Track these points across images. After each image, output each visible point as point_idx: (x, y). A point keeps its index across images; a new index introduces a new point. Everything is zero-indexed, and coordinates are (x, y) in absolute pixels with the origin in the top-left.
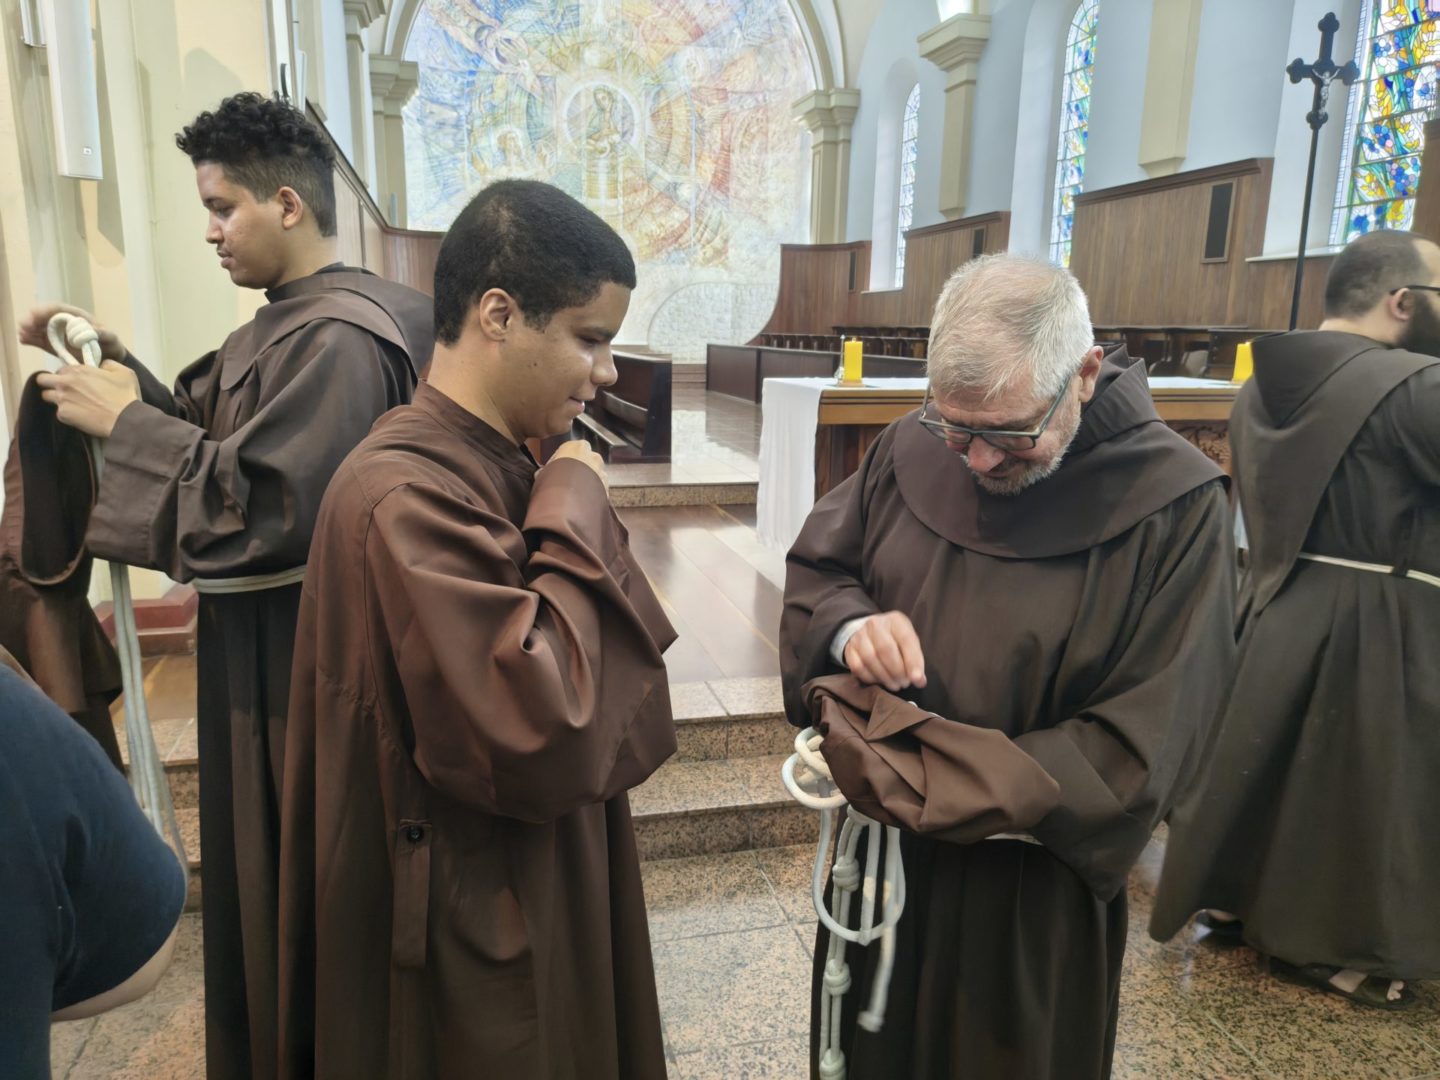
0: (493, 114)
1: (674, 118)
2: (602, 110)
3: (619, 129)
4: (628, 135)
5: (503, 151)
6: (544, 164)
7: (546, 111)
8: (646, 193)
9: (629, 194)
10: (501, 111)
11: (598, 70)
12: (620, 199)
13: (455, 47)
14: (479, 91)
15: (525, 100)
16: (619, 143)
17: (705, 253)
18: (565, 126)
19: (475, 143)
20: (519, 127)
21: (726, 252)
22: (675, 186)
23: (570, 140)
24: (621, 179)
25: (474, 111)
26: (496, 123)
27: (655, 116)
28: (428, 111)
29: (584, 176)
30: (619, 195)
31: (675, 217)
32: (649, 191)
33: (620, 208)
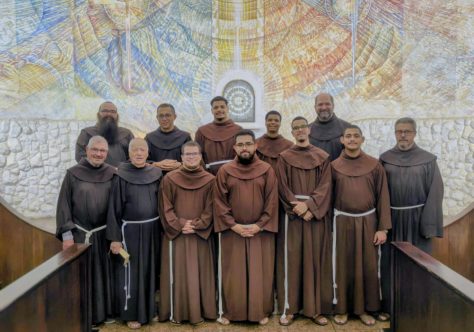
8: (293, 10)
9: (271, 13)
12: (261, 20)
17: (370, 83)
21: (400, 78)
30: (258, 15)
31: (331, 38)
32: (297, 8)
33: (259, 30)
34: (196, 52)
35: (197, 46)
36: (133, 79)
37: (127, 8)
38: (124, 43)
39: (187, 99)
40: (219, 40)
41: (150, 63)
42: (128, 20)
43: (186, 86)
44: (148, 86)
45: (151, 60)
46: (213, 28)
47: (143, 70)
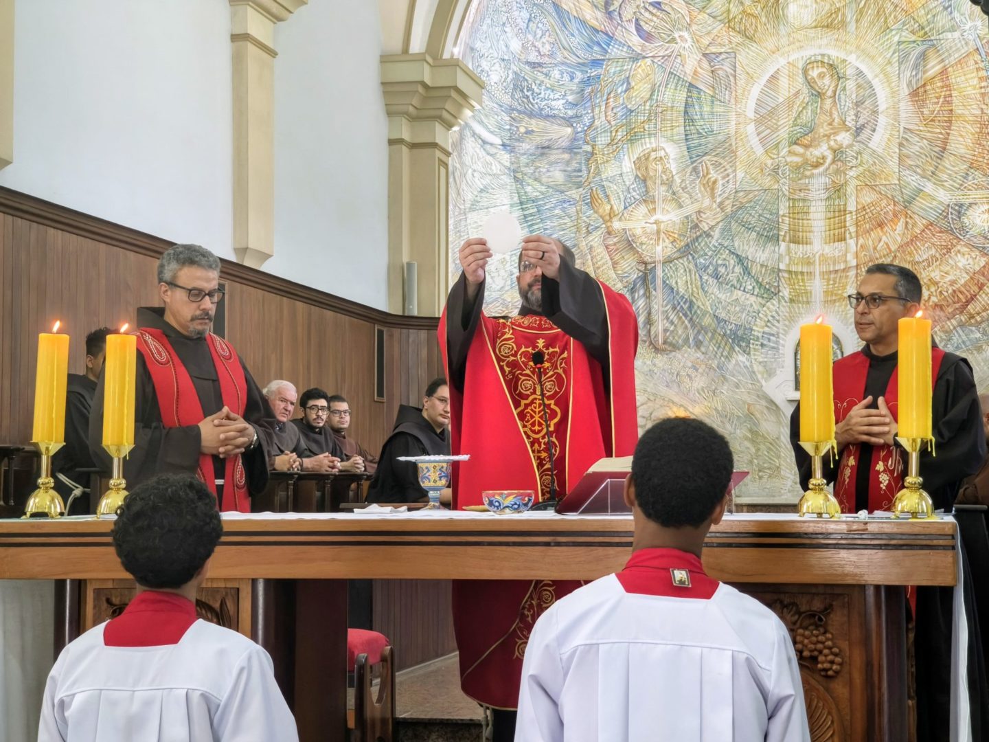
0: (628, 123)
1: (954, 93)
2: (820, 95)
3: (850, 122)
4: (867, 132)
5: (644, 180)
6: (713, 196)
7: (718, 109)
8: (900, 226)
9: (868, 232)
10: (641, 118)
11: (812, 33)
12: (852, 242)
13: (573, 26)
14: (606, 91)
15: (683, 95)
16: (851, 146)
18: (751, 128)
19: (598, 173)
20: (671, 139)
22: (960, 210)
23: (759, 150)
24: (852, 207)
25: (597, 123)
26: (633, 137)
27: (917, 94)
28: (522, 130)
29: (783, 208)
30: (848, 236)
31: (960, 265)
32: (907, 222)
33: (850, 257)
34: (757, 290)
35: (757, 282)
36: (665, 330)
37: (658, 232)
38: (654, 281)
39: (742, 358)
40: (790, 272)
41: (690, 308)
42: (659, 249)
43: (742, 339)
44: (687, 340)
45: (691, 304)
46: (780, 256)
47: (680, 318)
